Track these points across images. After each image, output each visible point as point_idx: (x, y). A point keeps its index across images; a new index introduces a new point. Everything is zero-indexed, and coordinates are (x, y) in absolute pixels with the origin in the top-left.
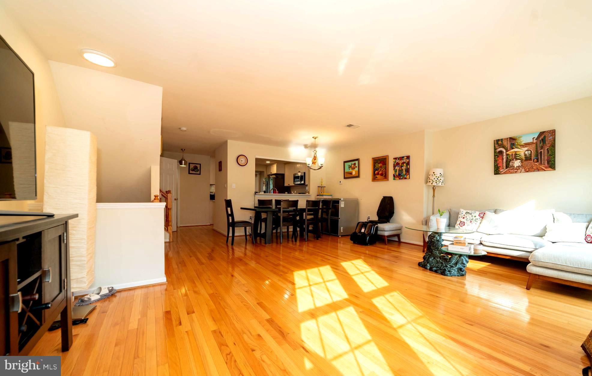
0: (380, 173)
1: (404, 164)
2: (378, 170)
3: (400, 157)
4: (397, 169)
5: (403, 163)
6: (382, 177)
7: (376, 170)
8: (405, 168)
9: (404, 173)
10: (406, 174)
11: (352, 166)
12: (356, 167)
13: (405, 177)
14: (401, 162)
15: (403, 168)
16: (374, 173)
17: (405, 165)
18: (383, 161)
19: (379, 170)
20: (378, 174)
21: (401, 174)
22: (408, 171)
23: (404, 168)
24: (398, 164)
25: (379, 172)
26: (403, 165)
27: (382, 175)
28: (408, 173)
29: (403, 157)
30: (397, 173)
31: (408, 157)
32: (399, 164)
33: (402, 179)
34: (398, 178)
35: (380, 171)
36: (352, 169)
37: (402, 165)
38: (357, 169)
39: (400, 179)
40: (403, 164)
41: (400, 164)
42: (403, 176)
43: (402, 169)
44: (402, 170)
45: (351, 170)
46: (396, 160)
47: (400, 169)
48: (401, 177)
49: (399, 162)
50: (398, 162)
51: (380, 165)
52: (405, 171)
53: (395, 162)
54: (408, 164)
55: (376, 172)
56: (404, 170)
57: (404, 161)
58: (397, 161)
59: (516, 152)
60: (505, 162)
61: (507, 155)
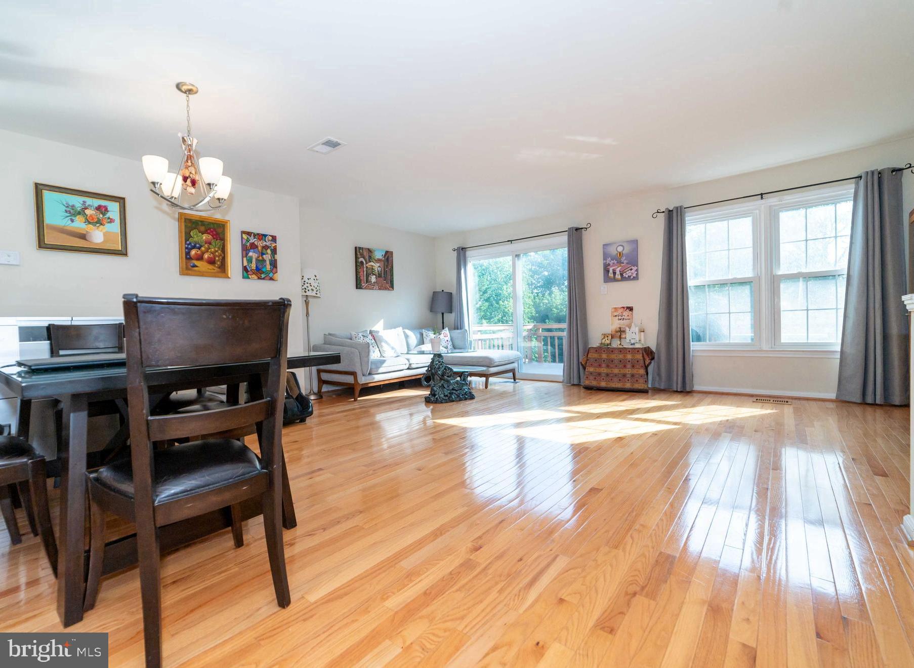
0: (206, 256)
1: (266, 250)
2: (199, 248)
3: (258, 234)
4: (251, 257)
5: (266, 247)
6: (211, 267)
7: (194, 247)
8: (270, 258)
9: (268, 267)
10: (271, 271)
11: (88, 212)
12: (111, 221)
13: (271, 275)
14: (260, 244)
15: (264, 256)
16: (188, 254)
17: (269, 251)
18: (215, 230)
19: (203, 249)
20: (200, 258)
21: (263, 268)
22: (274, 264)
23: (267, 257)
24: (253, 246)
25: (203, 253)
26: (264, 251)
27: (211, 262)
28: (275, 269)
29: (265, 236)
30: (254, 266)
31: (274, 239)
32: (257, 247)
33: (264, 279)
34: (254, 276)
35: (207, 251)
36: (88, 221)
37: (262, 250)
38: (115, 228)
39: (259, 278)
40: (264, 250)
41: (260, 248)
42: (267, 273)
43: (263, 258)
44: (264, 261)
45: (79, 224)
46: (248, 237)
47: (258, 257)
48: (263, 276)
49: (256, 243)
50: (253, 243)
51: (205, 237)
52: (271, 264)
53: (248, 240)
54: (274, 251)
55: (193, 252)
56: (268, 262)
57: (268, 244)
58: (252, 240)
59: (372, 266)
60: (365, 275)
61: (367, 267)
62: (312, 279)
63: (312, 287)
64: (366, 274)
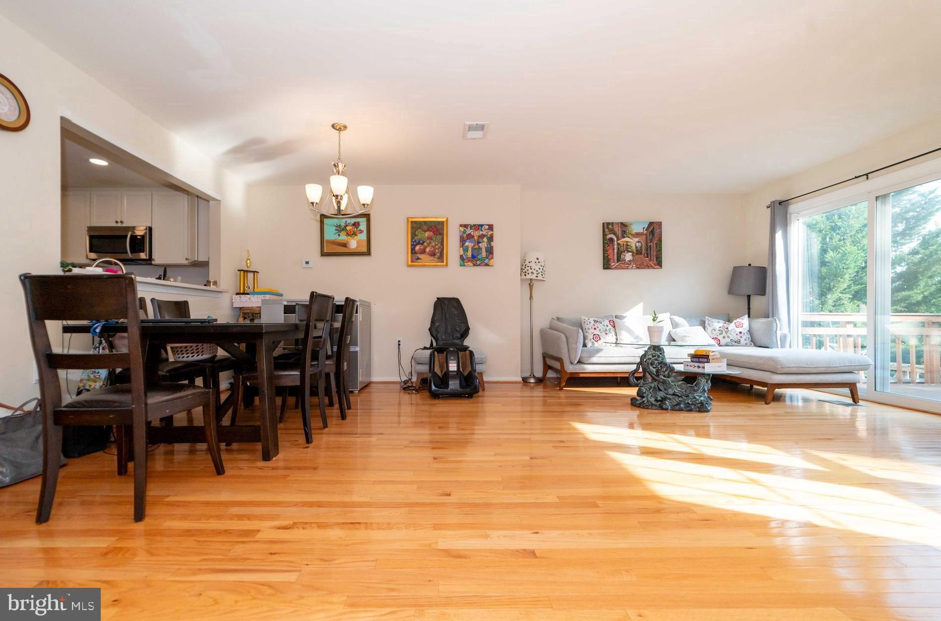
0: (428, 250)
1: (482, 238)
2: (422, 244)
3: (474, 225)
4: (467, 247)
5: (482, 236)
6: (431, 258)
7: (419, 243)
8: (486, 245)
9: (484, 254)
10: (487, 257)
11: (348, 228)
12: (361, 232)
13: (486, 261)
14: (476, 234)
15: (480, 245)
16: (413, 250)
17: (485, 239)
18: (435, 227)
19: (425, 244)
20: (423, 252)
21: (478, 255)
22: (490, 251)
23: (483, 245)
24: (470, 237)
25: (425, 248)
26: (480, 240)
27: (433, 254)
28: (491, 256)
29: (482, 226)
30: (469, 254)
31: (491, 227)
32: (473, 237)
33: (479, 265)
34: (470, 264)
35: (429, 245)
36: (348, 235)
37: (478, 239)
38: (363, 236)
39: (474, 265)
40: (480, 238)
41: (476, 238)
42: (483, 260)
43: (479, 246)
44: (480, 249)
45: (343, 237)
46: (465, 229)
47: (474, 246)
48: (478, 262)
49: (472, 233)
50: (470, 234)
51: (427, 234)
52: (486, 251)
53: (464, 232)
54: (491, 239)
55: (417, 248)
56: (484, 250)
57: (484, 233)
58: (469, 231)
59: (627, 242)
60: (616, 253)
61: (618, 244)
62: (533, 262)
63: (533, 271)
64: (618, 252)
